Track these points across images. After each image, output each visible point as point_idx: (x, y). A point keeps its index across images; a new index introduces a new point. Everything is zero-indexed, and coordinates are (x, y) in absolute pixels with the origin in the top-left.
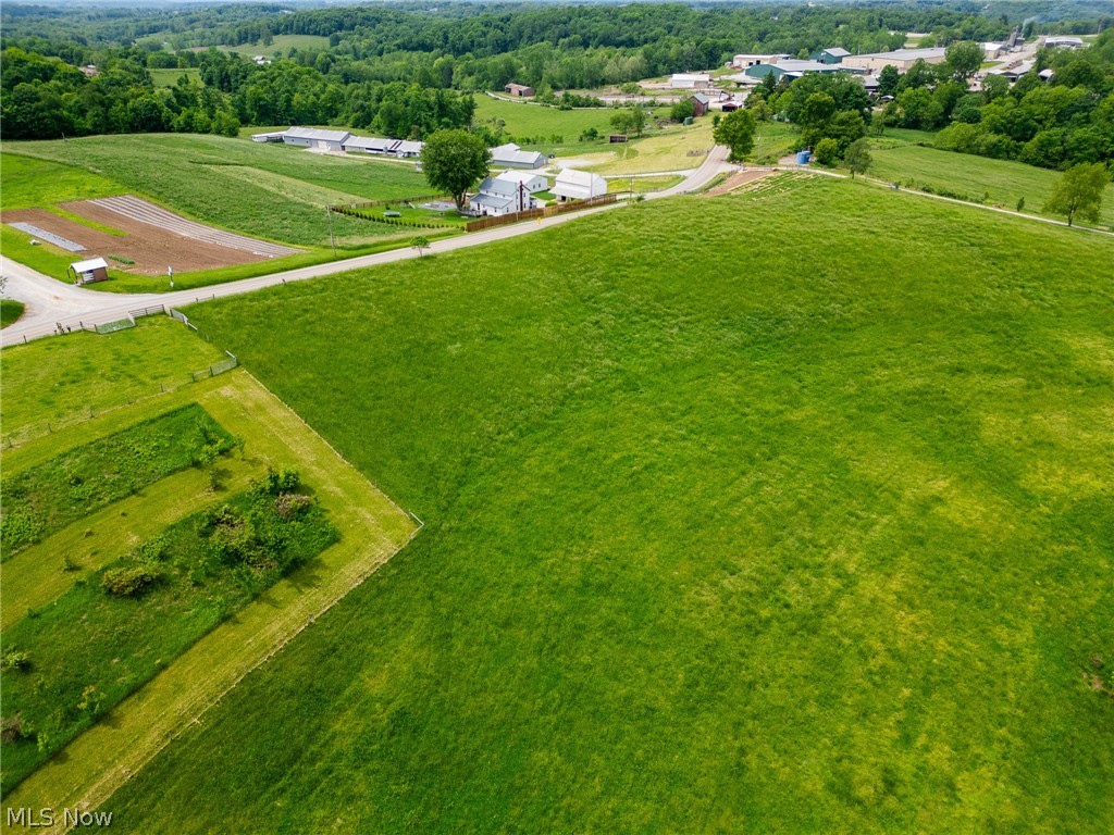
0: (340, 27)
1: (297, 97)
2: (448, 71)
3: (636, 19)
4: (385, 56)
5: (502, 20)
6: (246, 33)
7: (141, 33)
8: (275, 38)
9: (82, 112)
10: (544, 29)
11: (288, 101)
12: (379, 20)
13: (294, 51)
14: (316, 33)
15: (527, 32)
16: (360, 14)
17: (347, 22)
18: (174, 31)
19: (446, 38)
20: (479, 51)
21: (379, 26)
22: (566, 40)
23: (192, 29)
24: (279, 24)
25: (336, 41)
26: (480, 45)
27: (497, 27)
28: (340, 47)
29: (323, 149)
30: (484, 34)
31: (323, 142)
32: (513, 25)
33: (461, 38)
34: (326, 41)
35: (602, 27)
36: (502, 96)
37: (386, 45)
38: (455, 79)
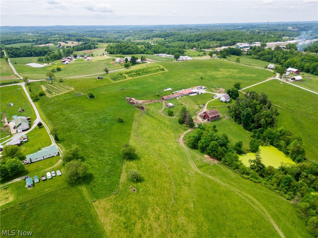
0: (166, 36)
1: (160, 50)
2: (185, 45)
3: (226, 35)
4: (174, 42)
5: (199, 35)
6: (148, 37)
7: (125, 37)
8: (153, 38)
9: (134, 52)
10: (206, 37)
11: (158, 50)
12: (174, 35)
13: (157, 41)
14: (162, 37)
15: (203, 38)
16: (171, 33)
17: (168, 35)
18: (132, 36)
19: (187, 39)
20: (193, 41)
21: (174, 36)
22: (210, 39)
23: (136, 36)
24: (154, 36)
25: (165, 39)
26: (193, 40)
27: (197, 37)
28: (166, 40)
29: (163, 56)
30: (195, 38)
31: (164, 55)
32: (200, 36)
33: (189, 39)
34: (163, 39)
35: (217, 37)
36: (192, 50)
37: (175, 40)
38: (186, 47)
